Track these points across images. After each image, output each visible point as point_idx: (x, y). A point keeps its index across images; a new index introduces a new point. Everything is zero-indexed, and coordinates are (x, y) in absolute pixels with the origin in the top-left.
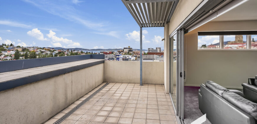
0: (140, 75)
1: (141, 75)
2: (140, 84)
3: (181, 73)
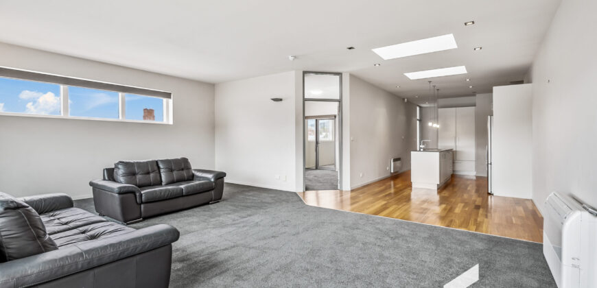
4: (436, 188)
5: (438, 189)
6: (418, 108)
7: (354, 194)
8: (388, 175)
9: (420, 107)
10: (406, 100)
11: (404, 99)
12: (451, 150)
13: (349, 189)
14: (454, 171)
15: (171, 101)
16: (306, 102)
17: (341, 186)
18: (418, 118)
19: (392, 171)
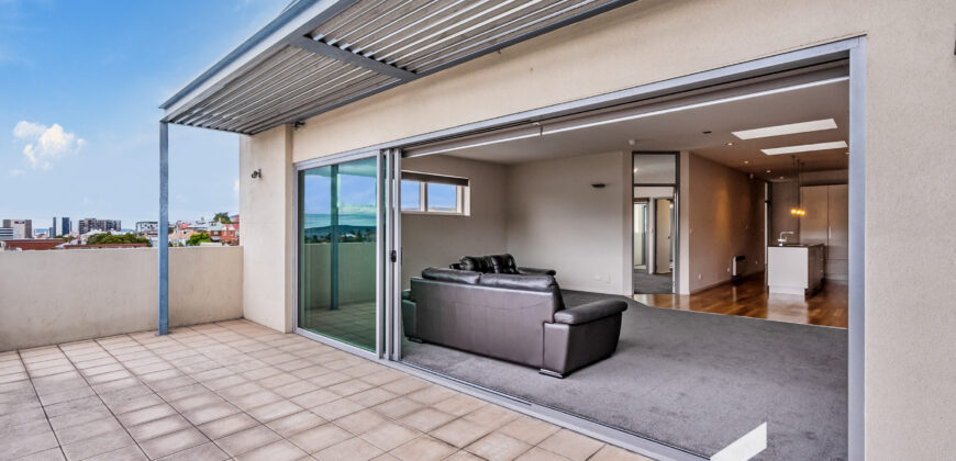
0: (161, 297)
1: (164, 297)
2: (157, 333)
3: (393, 253)
4: (803, 294)
5: (806, 294)
6: (766, 185)
7: (695, 298)
8: (729, 278)
9: (768, 182)
10: (752, 176)
11: (748, 175)
12: (822, 245)
13: (688, 293)
14: (825, 274)
15: (467, 189)
16: (636, 188)
17: (677, 289)
18: (766, 198)
19: (734, 274)
